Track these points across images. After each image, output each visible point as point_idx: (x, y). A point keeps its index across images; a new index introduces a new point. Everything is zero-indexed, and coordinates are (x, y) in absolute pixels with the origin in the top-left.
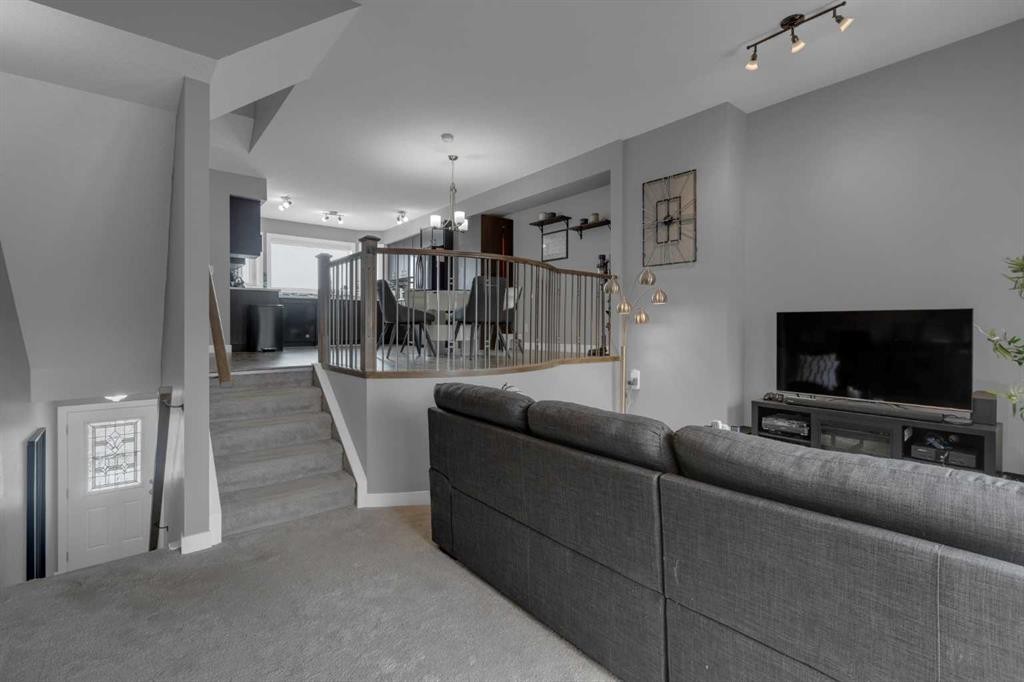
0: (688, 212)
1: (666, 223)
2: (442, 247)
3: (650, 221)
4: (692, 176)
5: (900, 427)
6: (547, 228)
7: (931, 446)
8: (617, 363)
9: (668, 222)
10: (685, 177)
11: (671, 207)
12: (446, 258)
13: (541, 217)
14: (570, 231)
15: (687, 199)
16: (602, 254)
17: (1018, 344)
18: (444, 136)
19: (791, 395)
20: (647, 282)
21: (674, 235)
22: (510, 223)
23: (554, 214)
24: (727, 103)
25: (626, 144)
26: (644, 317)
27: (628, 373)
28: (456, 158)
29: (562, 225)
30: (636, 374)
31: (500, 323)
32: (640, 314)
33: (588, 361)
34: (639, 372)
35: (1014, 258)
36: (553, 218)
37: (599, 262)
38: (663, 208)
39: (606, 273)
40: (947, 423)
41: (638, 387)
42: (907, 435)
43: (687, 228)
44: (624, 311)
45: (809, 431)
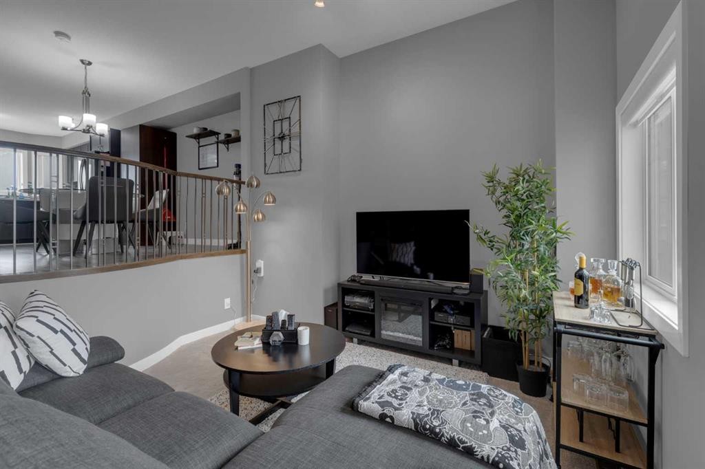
0: (295, 130)
1: (279, 138)
2: (108, 153)
3: (269, 136)
4: (298, 101)
5: (427, 299)
6: (203, 141)
7: (446, 312)
8: (244, 255)
9: (282, 138)
10: (293, 102)
11: (283, 124)
12: (112, 163)
13: (195, 131)
14: (220, 145)
15: (295, 118)
16: (239, 163)
17: (490, 235)
18: (58, 33)
19: (367, 277)
20: (252, 186)
21: (286, 149)
22: (174, 135)
23: (206, 129)
24: (320, 45)
25: (252, 71)
26: (260, 216)
27: (254, 263)
28: (90, 63)
29: (213, 139)
30: (260, 264)
31: (149, 222)
32: (257, 213)
33: (226, 254)
34: (262, 262)
35: (488, 173)
36: (205, 133)
37: (234, 169)
38: (278, 125)
39: (240, 179)
40: (455, 293)
41: (262, 275)
42: (433, 304)
43: (295, 143)
44: (240, 210)
45: (374, 306)
